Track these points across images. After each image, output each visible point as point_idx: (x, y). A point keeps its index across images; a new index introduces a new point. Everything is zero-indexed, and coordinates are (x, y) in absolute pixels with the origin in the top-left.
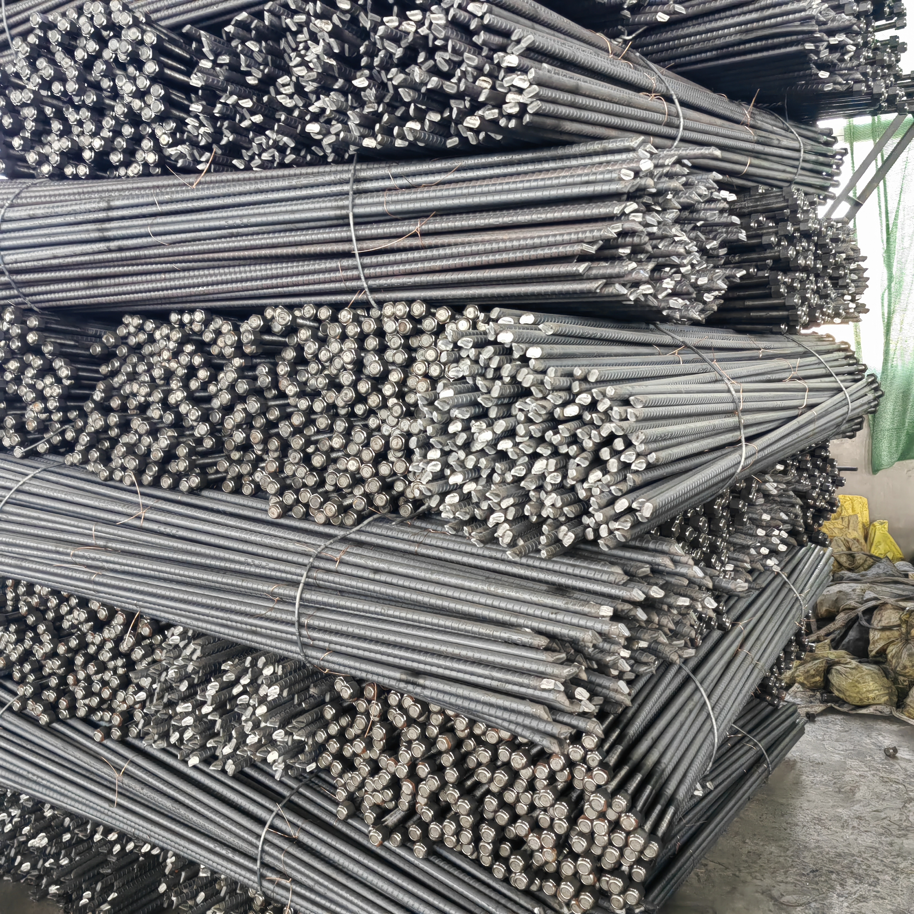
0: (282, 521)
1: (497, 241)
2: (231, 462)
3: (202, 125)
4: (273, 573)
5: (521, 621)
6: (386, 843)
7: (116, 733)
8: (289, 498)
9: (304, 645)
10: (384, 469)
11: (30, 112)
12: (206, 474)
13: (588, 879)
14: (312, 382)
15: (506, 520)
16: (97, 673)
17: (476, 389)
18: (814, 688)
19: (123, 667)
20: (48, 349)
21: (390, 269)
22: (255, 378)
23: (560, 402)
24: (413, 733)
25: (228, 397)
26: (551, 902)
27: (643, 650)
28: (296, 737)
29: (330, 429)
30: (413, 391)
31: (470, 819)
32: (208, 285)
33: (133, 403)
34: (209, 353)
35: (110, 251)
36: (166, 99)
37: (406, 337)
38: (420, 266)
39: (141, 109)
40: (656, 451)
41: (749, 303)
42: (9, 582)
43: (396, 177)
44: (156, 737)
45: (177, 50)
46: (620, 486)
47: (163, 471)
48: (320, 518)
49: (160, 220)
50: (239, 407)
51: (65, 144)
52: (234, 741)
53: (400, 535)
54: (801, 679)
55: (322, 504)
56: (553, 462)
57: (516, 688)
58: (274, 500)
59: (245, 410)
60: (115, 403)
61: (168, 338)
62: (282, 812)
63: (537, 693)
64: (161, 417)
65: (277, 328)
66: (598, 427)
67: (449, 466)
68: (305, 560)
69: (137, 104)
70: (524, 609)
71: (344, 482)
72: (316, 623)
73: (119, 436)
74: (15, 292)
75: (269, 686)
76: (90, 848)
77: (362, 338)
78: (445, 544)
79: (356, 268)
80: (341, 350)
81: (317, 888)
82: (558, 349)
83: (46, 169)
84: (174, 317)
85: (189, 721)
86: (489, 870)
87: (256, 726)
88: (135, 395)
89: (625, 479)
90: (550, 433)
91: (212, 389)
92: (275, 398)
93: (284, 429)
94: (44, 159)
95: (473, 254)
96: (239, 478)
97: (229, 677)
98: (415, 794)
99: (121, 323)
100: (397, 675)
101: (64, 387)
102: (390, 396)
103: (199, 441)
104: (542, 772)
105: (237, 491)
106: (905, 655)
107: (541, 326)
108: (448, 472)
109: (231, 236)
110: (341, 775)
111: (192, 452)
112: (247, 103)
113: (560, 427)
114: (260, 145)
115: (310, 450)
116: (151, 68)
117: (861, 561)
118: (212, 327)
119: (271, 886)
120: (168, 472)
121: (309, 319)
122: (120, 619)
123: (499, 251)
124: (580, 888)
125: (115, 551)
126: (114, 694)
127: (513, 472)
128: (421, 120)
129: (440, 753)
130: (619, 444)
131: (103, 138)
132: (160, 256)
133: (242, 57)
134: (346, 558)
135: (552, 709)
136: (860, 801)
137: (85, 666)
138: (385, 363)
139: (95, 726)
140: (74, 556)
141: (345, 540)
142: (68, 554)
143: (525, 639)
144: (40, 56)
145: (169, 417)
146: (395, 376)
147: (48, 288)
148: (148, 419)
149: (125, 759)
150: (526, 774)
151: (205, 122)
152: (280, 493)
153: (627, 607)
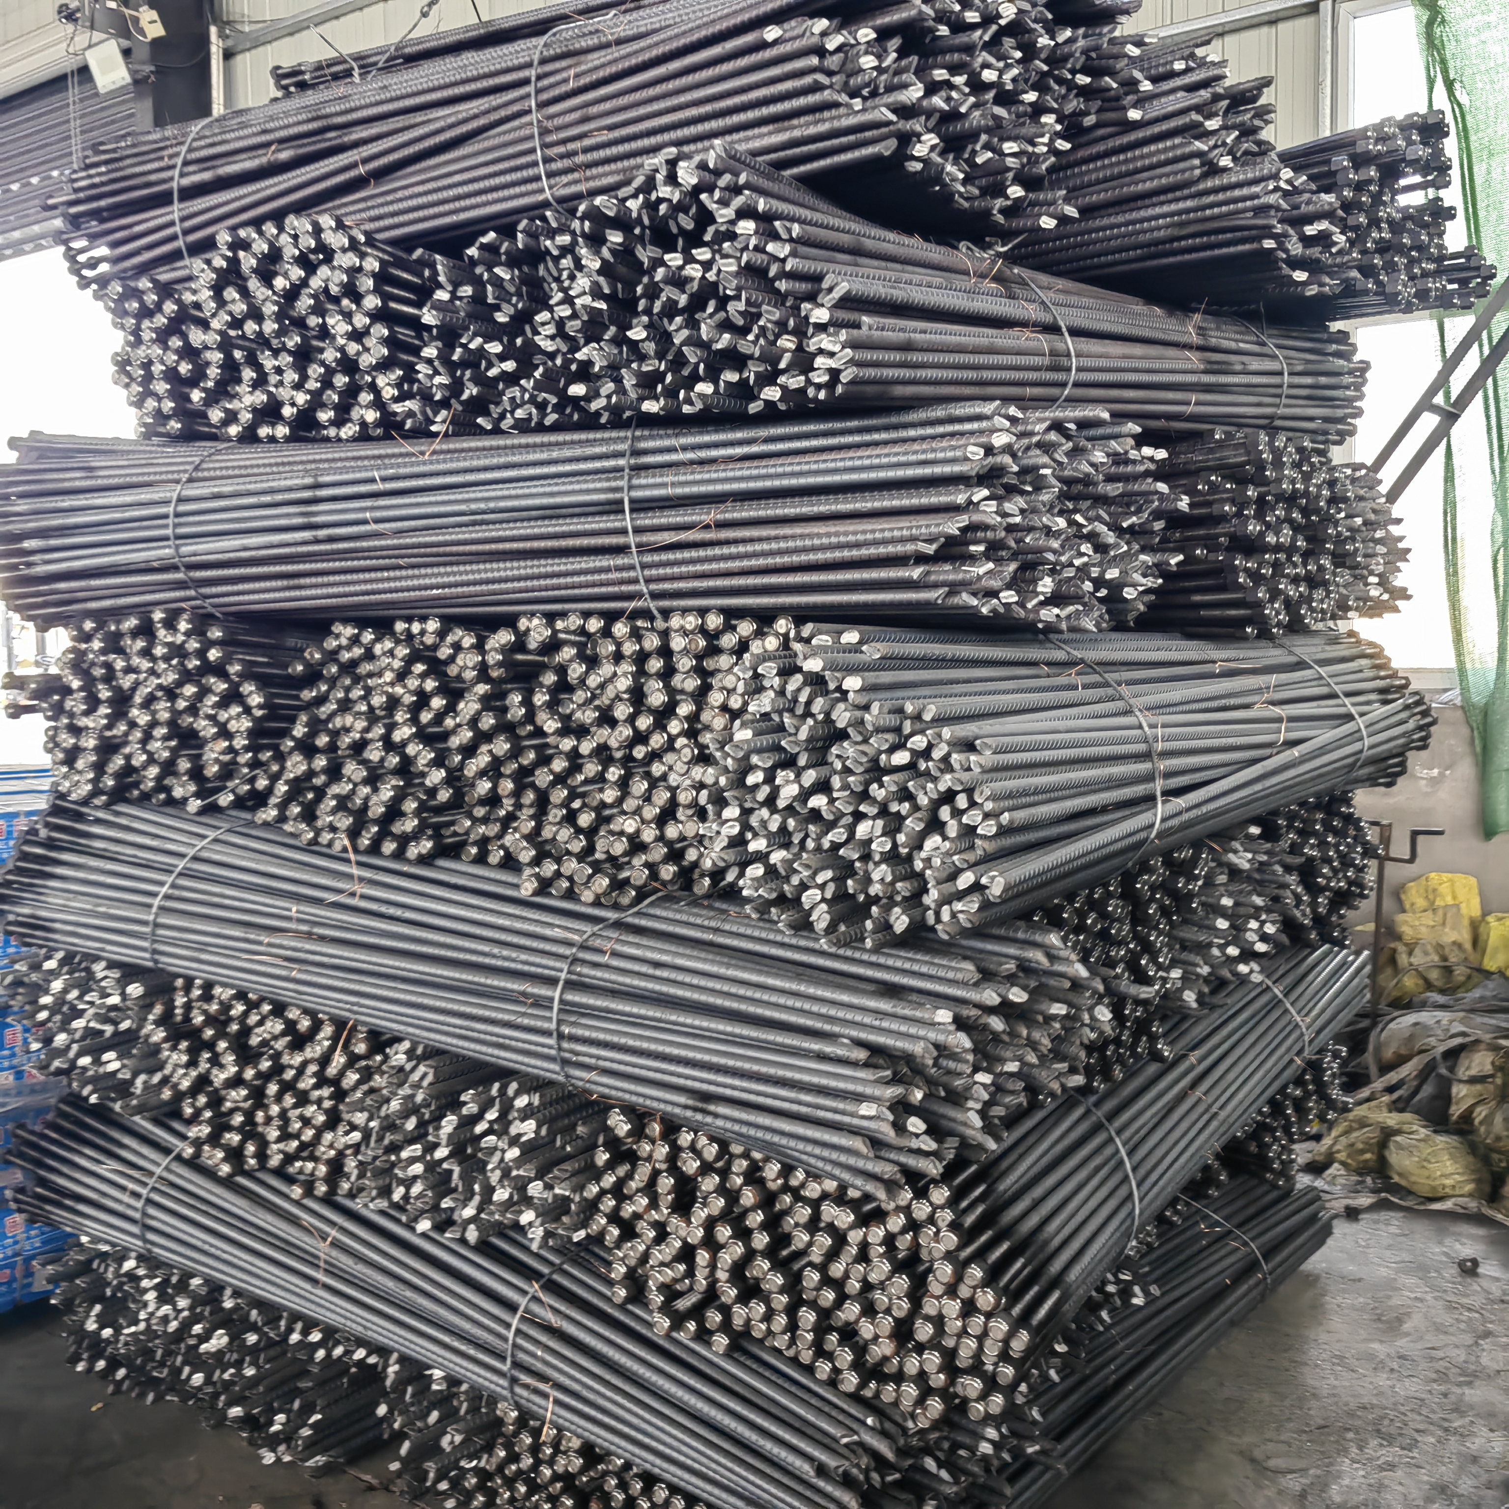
0: (538, 900)
1: (810, 536)
2: (475, 820)
3: (436, 372)
4: (526, 968)
5: (836, 1029)
6: (675, 1334)
7: (322, 1189)
8: (549, 868)
9: (565, 1062)
10: (672, 831)
11: (216, 357)
12: (442, 836)
13: (939, 1380)
14: (578, 715)
15: (823, 900)
16: (295, 1106)
17: (781, 728)
18: (1362, 1171)
19: (330, 1098)
20: (234, 669)
21: (676, 570)
22: (505, 710)
23: (885, 747)
24: (709, 1183)
25: (470, 734)
26: (889, 1411)
27: (1011, 1075)
28: (557, 1191)
29: (600, 778)
30: (707, 728)
31: (784, 1299)
32: (443, 586)
33: (346, 740)
34: (446, 675)
35: (317, 541)
36: (390, 342)
37: (699, 657)
38: (714, 566)
39: (358, 354)
40: (1010, 810)
41: (1197, 598)
42: (179, 982)
43: (684, 449)
44: (374, 1193)
45: (405, 275)
46: (965, 856)
47: (384, 833)
48: (587, 896)
49: (382, 502)
50: (484, 748)
51: (260, 398)
52: (477, 1199)
53: (692, 920)
54: (1342, 1156)
55: (590, 877)
56: (880, 823)
57: (829, 1115)
58: (528, 872)
59: (490, 751)
60: (322, 740)
61: (391, 653)
62: (541, 1295)
63: (855, 1121)
64: (382, 760)
65: (533, 645)
66: (935, 780)
67: (751, 828)
68: (567, 951)
69: (353, 348)
70: (841, 1014)
71: (619, 847)
72: (580, 1032)
73: (327, 785)
74: (192, 593)
75: (523, 1120)
76: (284, 1353)
77: (641, 658)
78: (749, 932)
79: (632, 567)
80: (615, 674)
81: (585, 1393)
82: (887, 677)
83: (233, 430)
84: (400, 626)
85: (418, 1168)
86: (809, 1370)
87: (506, 1174)
88: (348, 730)
89: (972, 847)
90: (875, 786)
91: (449, 722)
92: (531, 736)
93: (542, 778)
94: (231, 417)
95: (781, 552)
96: (484, 843)
97: (470, 1108)
98: (713, 1266)
99: (330, 633)
100: (682, 1099)
101: (255, 720)
102: (678, 735)
103: (432, 792)
104: (877, 1234)
105: (481, 859)
106: (1498, 1119)
107: (864, 648)
108: (749, 836)
109: (474, 523)
110: (618, 1244)
111: (423, 807)
112: (494, 348)
113: (885, 779)
114: (513, 399)
115: (576, 804)
116: (372, 302)
117: (1462, 978)
118: (450, 639)
119: (525, 1393)
120: (391, 834)
121: (574, 633)
122: (328, 1030)
123: (814, 549)
124: (926, 1392)
125: (322, 938)
126: (318, 1137)
127: (830, 837)
128: (715, 381)
129: (746, 1212)
130: (962, 801)
131: (309, 392)
132: (382, 549)
133: (489, 288)
134: (619, 947)
135: (876, 1143)
136: (1407, 1334)
137: (279, 1098)
138: (671, 692)
139: (291, 1180)
140: (270, 945)
141: (618, 925)
142: (260, 943)
143: (840, 1052)
144: (229, 283)
145: (394, 760)
146: (684, 709)
147: (235, 588)
148: (364, 762)
149: (333, 1224)
150: (855, 1237)
151: (441, 370)
152: (537, 862)
153: (974, 1012)
